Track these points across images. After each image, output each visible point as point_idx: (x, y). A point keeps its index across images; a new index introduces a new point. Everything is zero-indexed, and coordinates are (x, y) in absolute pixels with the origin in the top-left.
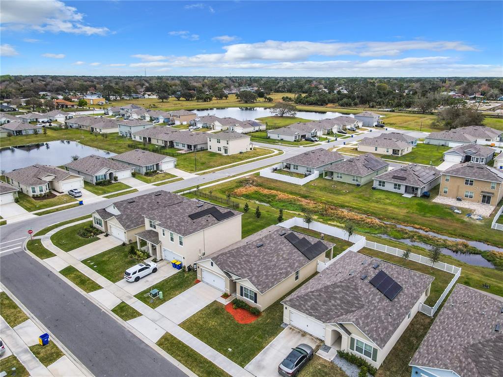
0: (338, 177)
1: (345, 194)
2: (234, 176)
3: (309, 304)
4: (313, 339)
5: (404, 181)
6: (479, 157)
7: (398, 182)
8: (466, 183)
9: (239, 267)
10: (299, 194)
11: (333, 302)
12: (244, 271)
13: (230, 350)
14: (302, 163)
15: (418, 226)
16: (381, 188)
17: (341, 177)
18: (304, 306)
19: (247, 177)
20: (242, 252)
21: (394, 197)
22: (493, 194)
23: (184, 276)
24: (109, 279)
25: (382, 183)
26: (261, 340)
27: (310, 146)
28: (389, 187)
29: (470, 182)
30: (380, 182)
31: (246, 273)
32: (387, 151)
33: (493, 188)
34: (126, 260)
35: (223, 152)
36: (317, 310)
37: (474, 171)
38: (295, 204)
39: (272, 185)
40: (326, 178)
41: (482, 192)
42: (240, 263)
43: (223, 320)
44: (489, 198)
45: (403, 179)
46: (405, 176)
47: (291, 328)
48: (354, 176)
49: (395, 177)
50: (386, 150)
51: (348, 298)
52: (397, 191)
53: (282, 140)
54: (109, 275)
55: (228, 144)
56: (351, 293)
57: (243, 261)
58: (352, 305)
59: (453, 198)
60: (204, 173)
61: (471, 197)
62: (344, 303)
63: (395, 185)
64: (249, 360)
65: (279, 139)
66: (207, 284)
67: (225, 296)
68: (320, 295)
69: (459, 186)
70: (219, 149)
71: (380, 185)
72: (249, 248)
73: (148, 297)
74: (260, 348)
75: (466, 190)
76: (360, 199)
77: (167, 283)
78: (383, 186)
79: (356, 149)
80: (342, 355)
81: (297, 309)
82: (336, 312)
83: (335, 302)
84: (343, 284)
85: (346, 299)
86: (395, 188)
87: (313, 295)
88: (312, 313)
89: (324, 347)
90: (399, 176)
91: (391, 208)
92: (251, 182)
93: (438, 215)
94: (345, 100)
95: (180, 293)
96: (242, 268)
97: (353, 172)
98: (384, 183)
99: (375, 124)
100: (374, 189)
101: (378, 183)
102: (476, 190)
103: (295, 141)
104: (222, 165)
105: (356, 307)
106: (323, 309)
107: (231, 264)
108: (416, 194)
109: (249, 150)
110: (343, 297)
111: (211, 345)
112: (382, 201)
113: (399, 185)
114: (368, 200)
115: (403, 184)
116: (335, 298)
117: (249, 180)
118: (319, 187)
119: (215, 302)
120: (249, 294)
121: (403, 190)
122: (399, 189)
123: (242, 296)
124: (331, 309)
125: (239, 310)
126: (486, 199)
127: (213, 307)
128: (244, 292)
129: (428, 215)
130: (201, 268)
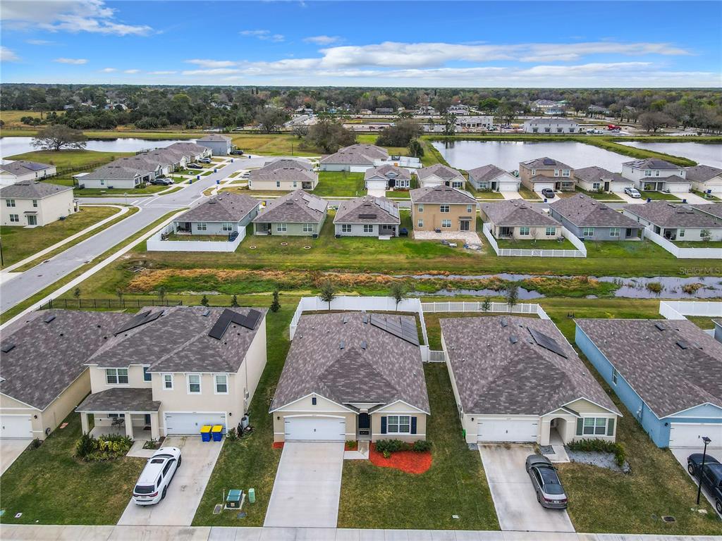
0: (279, 229)
1: (310, 251)
2: (97, 261)
3: (503, 399)
4: (522, 446)
5: (376, 220)
6: (404, 180)
7: (369, 222)
8: (442, 211)
9: (365, 387)
10: (245, 266)
11: (528, 384)
12: (380, 392)
13: (455, 517)
14: (211, 218)
15: (435, 272)
16: (347, 233)
17: (284, 229)
18: (500, 405)
19: (127, 257)
20: (351, 364)
21: (371, 242)
22: (471, 218)
23: (243, 448)
24: (93, 523)
25: (347, 227)
26: (472, 481)
27: (169, 192)
28: (358, 231)
29: (445, 209)
30: (344, 226)
31: (385, 393)
32: (295, 186)
33: (469, 211)
34: (83, 470)
35: (24, 222)
36: (519, 402)
37: (445, 195)
38: (259, 281)
39: (187, 260)
40: (258, 234)
41: (460, 217)
42: (362, 382)
43: (393, 482)
44: (467, 222)
45: (373, 217)
46: (372, 213)
47: (485, 447)
48: (305, 224)
49: (361, 217)
50: (292, 184)
51: (540, 371)
52: (368, 234)
53: (110, 188)
54: (79, 516)
55: (35, 205)
56: (538, 365)
57: (364, 377)
58: (552, 379)
59: (430, 231)
60: (27, 267)
61: (449, 226)
62: (542, 380)
63: (366, 226)
64: (495, 516)
65: (105, 186)
66: (299, 441)
67: (351, 446)
68: (506, 382)
69: (434, 216)
70: (14, 218)
71: (344, 230)
72: (357, 353)
73: (226, 512)
74: (485, 493)
75: (443, 218)
76: (335, 254)
77: (227, 472)
78: (349, 230)
79: (247, 188)
80: (573, 448)
81: (495, 413)
82: (543, 396)
83: (531, 382)
84: (521, 357)
85: (540, 374)
86: (366, 231)
87: (498, 386)
88: (515, 409)
89: (543, 449)
90: (365, 213)
91: (385, 257)
92: (141, 263)
93: (440, 253)
94: (145, 119)
95: (274, 476)
96: (370, 387)
97: (302, 218)
98: (349, 226)
99: (229, 151)
100: (338, 236)
101: (341, 228)
102: (454, 216)
103: (137, 187)
104: (46, 245)
105: (557, 379)
106: (524, 397)
107: (347, 388)
108: (394, 234)
109: (73, 212)
110: (534, 373)
111: (423, 527)
112: (364, 250)
113: (371, 226)
114: (345, 252)
115: (376, 223)
116: (527, 378)
117: (138, 262)
118: (263, 249)
119: (346, 462)
120: (399, 424)
121: (375, 232)
122: (371, 231)
123: (385, 433)
124: (533, 394)
125: (396, 457)
126: (465, 226)
127: (354, 471)
128: (388, 424)
129: (430, 256)
130: (285, 417)
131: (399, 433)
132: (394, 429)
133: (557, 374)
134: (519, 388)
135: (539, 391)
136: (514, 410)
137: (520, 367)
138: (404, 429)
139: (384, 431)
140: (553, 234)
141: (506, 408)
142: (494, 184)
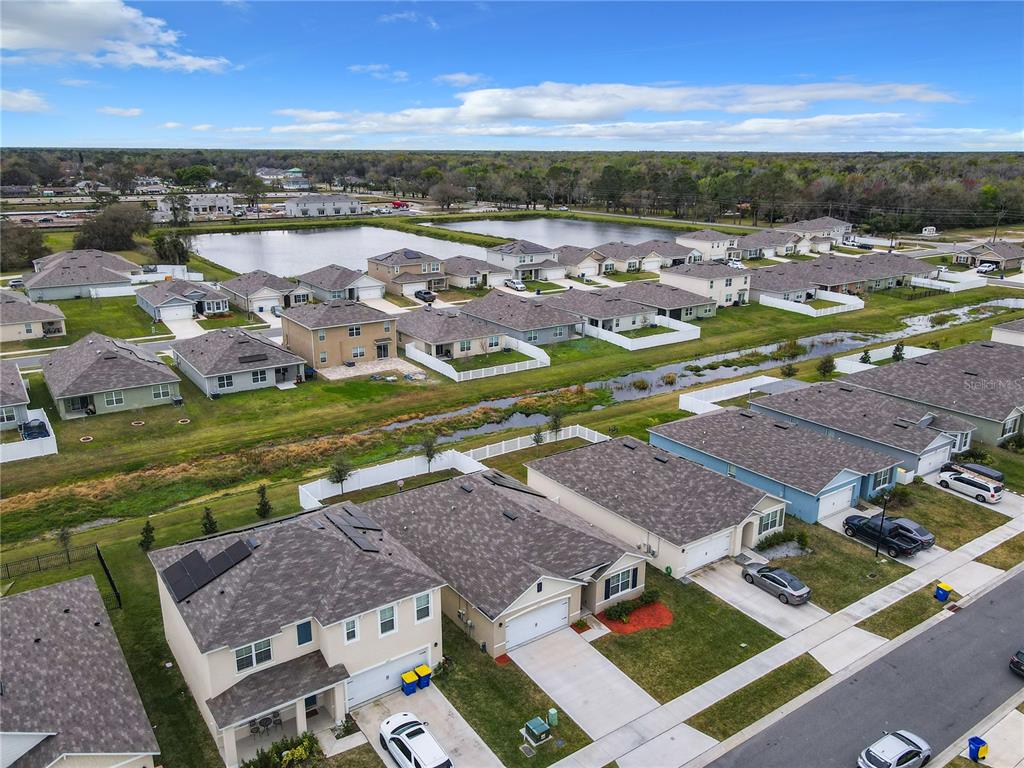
0: (110, 402)
1: (193, 426)
3: (699, 520)
5: (270, 361)
6: (220, 300)
7: (258, 367)
8: (351, 335)
9: (578, 552)
11: (709, 498)
12: (596, 552)
13: (743, 644)
16: (226, 390)
17: (119, 401)
18: (701, 527)
20: (543, 532)
22: (389, 339)
25: (226, 380)
26: (719, 610)
28: (243, 382)
29: (354, 332)
30: (221, 379)
32: (29, 331)
33: (387, 330)
36: (714, 519)
37: (348, 311)
40: (69, 417)
41: (375, 341)
42: (571, 548)
44: (386, 346)
45: (262, 358)
46: (258, 352)
47: (695, 576)
48: (156, 387)
49: (244, 360)
50: (23, 329)
51: (709, 483)
52: (261, 384)
57: (568, 541)
61: (362, 355)
62: (716, 491)
63: (255, 374)
64: (769, 630)
66: (520, 646)
67: (580, 627)
71: (221, 385)
75: (352, 345)
76: (240, 422)
78: (230, 384)
81: (702, 536)
82: (727, 505)
83: (709, 496)
85: (711, 485)
86: (255, 380)
89: (738, 559)
90: (247, 355)
91: (318, 412)
93: (385, 393)
98: (229, 378)
100: (217, 396)
101: (216, 382)
102: (367, 340)
106: (715, 512)
108: (300, 378)
112: (276, 408)
113: (263, 372)
115: (269, 367)
116: (704, 493)
120: (620, 583)
121: (271, 379)
122: (264, 379)
123: (608, 598)
124: (719, 506)
125: (633, 618)
126: (382, 351)
127: (613, 648)
128: (611, 587)
129: (378, 398)
130: (507, 621)
131: (620, 593)
132: (616, 590)
133: (723, 481)
134: (705, 505)
135: (721, 502)
136: (715, 527)
137: (691, 483)
138: (625, 586)
139: (607, 596)
140: (497, 345)
141: (708, 528)
142: (351, 291)
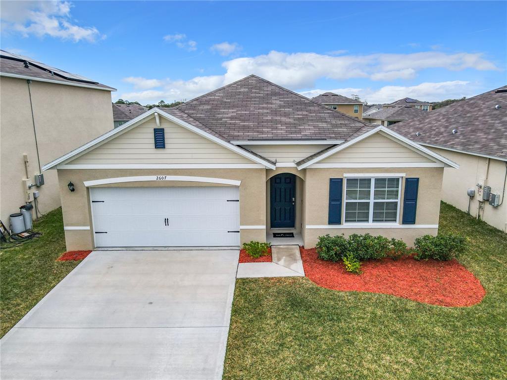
42: (277, 113)
57: (282, 107)
66: (128, 249)
96: (298, 119)
107: (244, 121)
119: (242, 284)
120: (372, 201)
123: (339, 222)
125: (375, 272)
127: (268, 301)
128: (345, 201)
130: (88, 184)
131: (371, 224)
132: (359, 213)
138: (385, 213)
139: (334, 218)
